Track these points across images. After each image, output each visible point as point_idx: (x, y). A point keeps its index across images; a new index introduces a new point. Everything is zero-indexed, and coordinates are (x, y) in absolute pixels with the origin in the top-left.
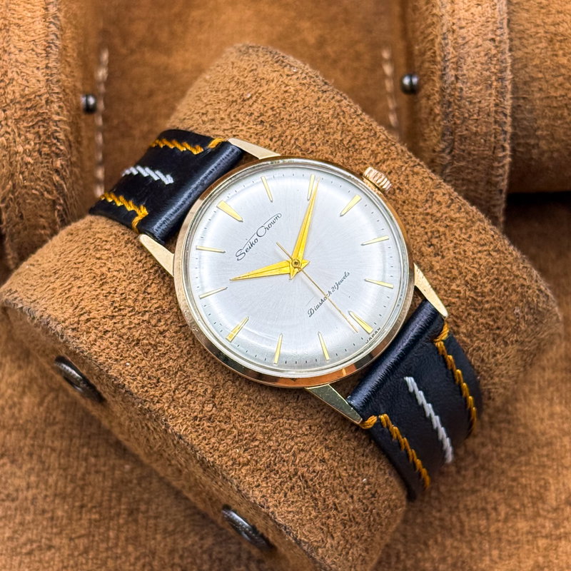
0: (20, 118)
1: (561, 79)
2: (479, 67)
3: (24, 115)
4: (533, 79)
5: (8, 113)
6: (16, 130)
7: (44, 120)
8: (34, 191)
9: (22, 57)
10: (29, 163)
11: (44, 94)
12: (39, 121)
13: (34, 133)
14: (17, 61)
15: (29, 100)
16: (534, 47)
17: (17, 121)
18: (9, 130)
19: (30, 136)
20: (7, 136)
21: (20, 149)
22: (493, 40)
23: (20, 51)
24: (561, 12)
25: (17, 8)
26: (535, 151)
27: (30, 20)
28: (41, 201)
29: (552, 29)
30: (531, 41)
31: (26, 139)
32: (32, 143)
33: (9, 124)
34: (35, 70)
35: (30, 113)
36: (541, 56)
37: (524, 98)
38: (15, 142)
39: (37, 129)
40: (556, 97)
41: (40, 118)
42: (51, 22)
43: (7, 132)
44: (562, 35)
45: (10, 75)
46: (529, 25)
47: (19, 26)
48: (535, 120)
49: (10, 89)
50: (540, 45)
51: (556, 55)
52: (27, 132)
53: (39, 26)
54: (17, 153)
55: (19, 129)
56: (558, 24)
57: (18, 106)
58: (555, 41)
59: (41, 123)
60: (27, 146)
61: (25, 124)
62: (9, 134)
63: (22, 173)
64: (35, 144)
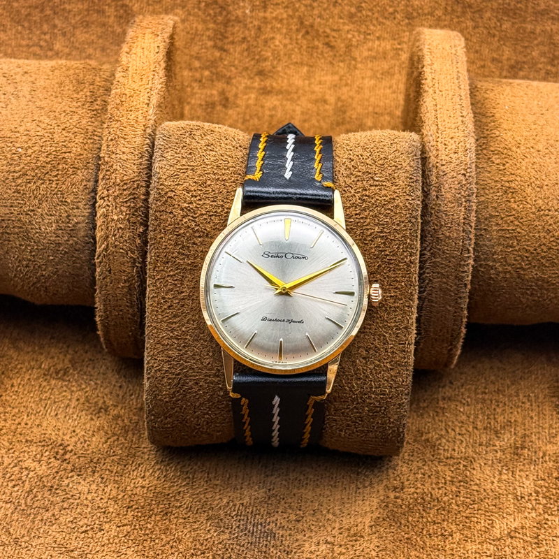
0: (118, 196)
1: (512, 218)
2: (453, 191)
3: (121, 194)
4: (492, 216)
5: (110, 192)
6: (114, 204)
7: (134, 198)
8: (121, 251)
9: (124, 157)
10: (121, 228)
11: (137, 181)
12: (131, 199)
13: (126, 207)
14: (120, 159)
15: (125, 184)
16: (493, 195)
17: (116, 198)
18: (109, 204)
19: (124, 209)
20: (108, 208)
21: (116, 218)
22: (464, 175)
23: (124, 153)
24: (514, 174)
25: (124, 129)
26: (493, 272)
27: (132, 136)
28: (126, 258)
29: (507, 184)
30: (491, 191)
31: (121, 211)
32: (124, 214)
33: (110, 199)
34: (132, 165)
35: (125, 193)
36: (498, 201)
37: (485, 229)
38: (112, 212)
39: (129, 204)
40: (508, 230)
41: (132, 197)
42: (146, 138)
43: (107, 205)
44: (514, 189)
45: (114, 167)
46: (490, 181)
47: (125, 139)
48: (493, 246)
49: (113, 176)
50: (498, 194)
51: (510, 202)
52: (121, 206)
53: (138, 140)
54: (113, 220)
55: (116, 203)
56: (511, 181)
57: (117, 187)
58: (508, 192)
59: (132, 200)
60: (120, 216)
61: (121, 200)
62: (109, 206)
63: (115, 235)
64: (127, 214)
